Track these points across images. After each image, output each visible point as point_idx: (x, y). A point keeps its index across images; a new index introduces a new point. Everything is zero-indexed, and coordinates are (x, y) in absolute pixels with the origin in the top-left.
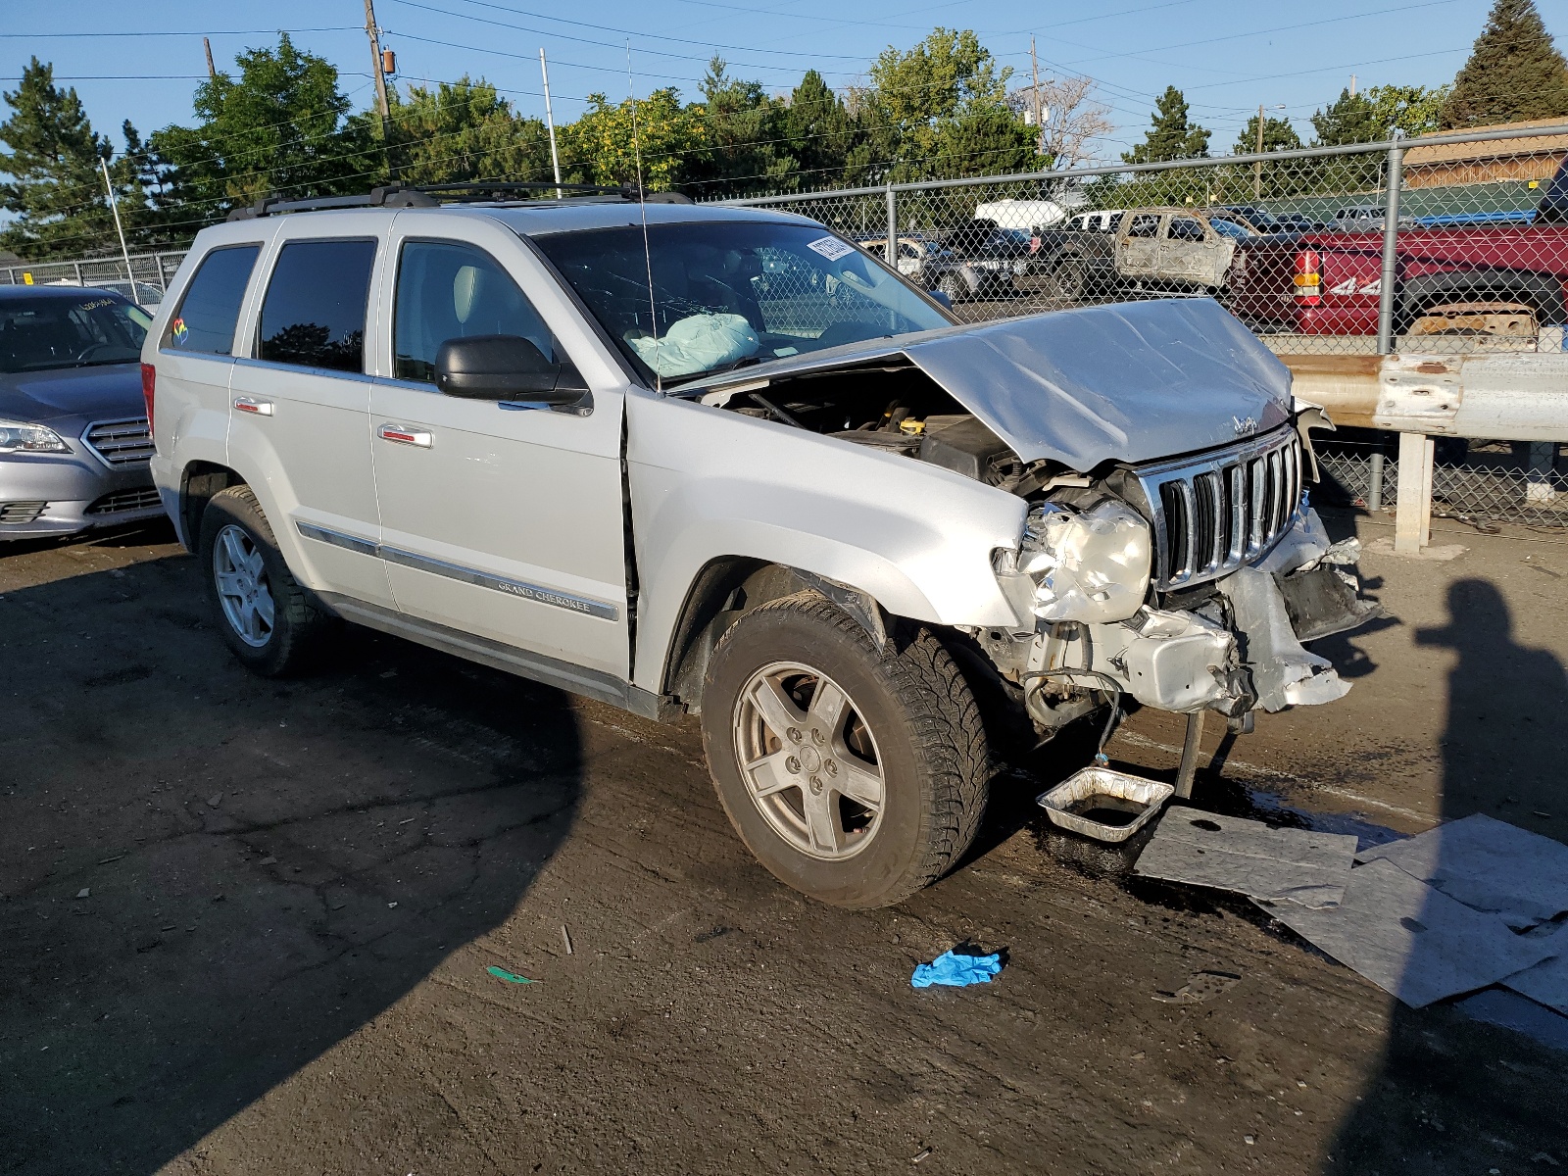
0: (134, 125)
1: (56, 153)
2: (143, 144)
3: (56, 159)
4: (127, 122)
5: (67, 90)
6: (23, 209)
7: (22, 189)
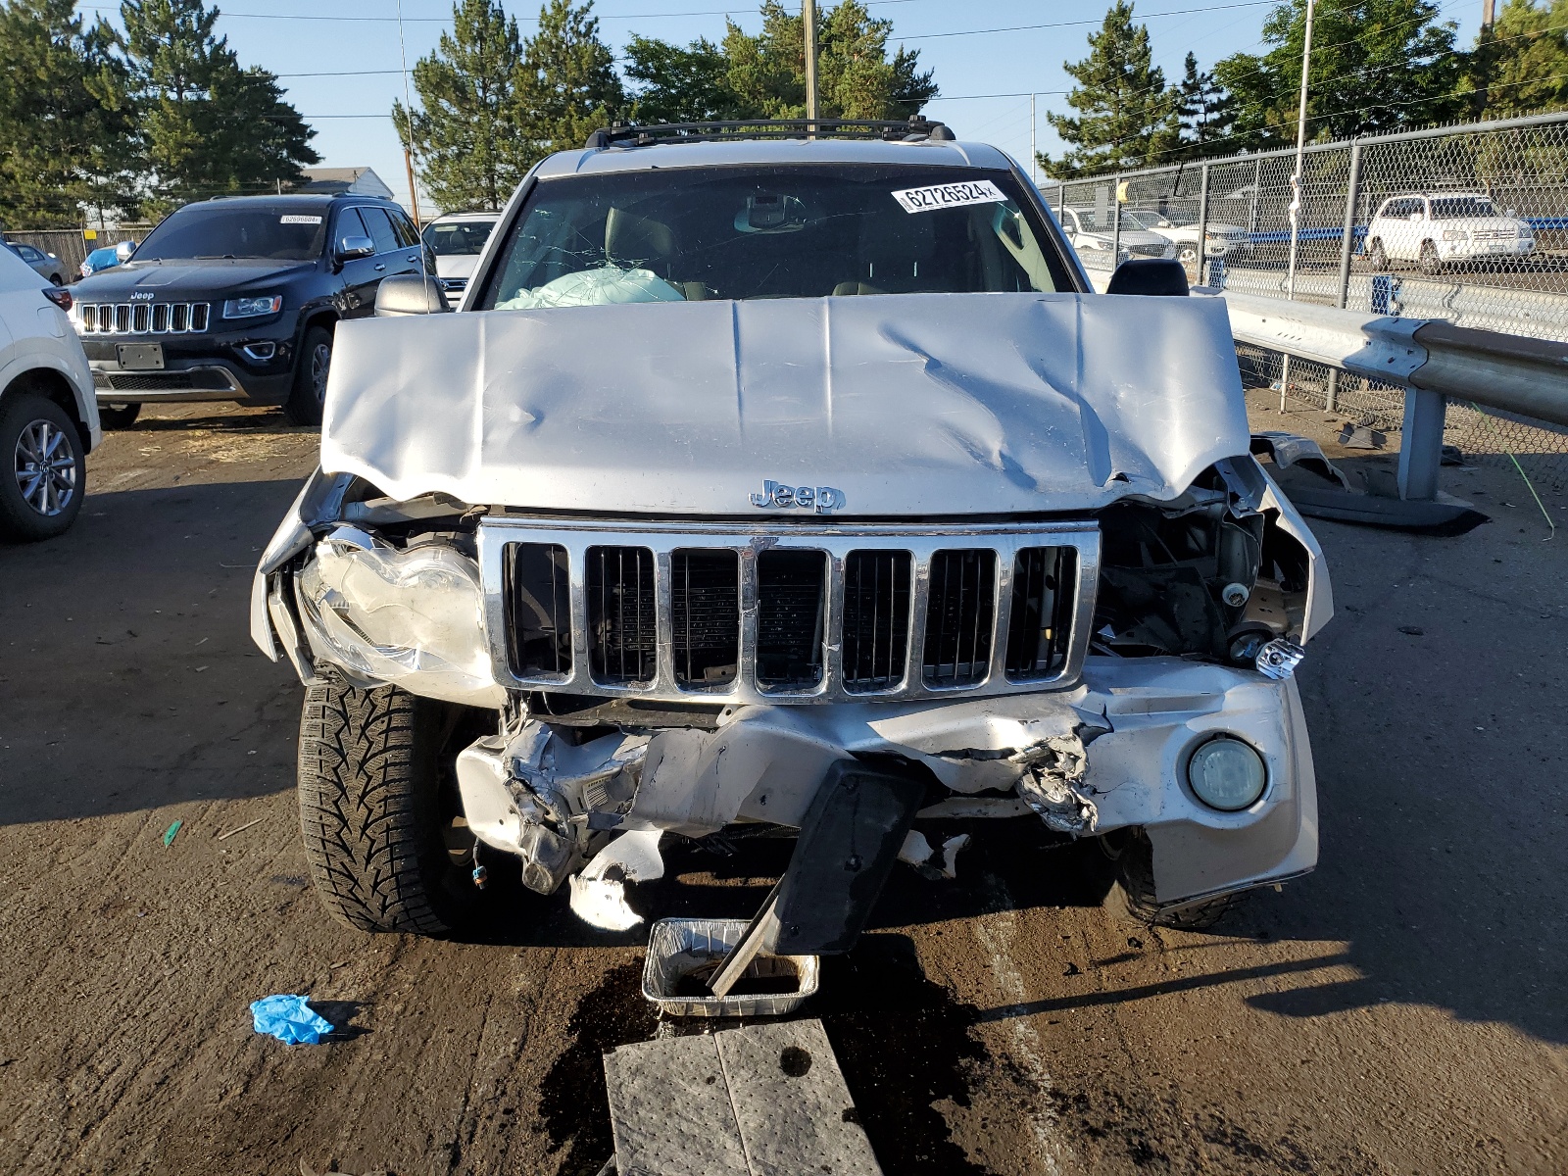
0: (1195, 57)
1: (1118, 88)
2: (1199, 76)
3: (1117, 94)
4: (1191, 54)
5: (1140, 27)
6: (1081, 140)
7: (1082, 122)
